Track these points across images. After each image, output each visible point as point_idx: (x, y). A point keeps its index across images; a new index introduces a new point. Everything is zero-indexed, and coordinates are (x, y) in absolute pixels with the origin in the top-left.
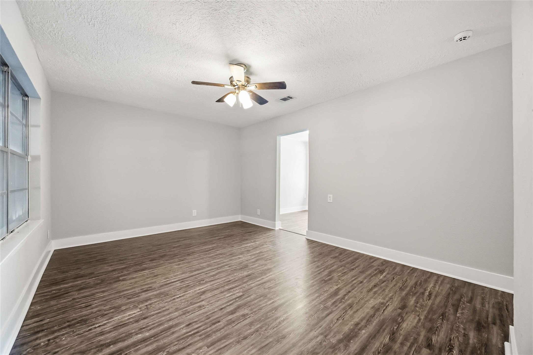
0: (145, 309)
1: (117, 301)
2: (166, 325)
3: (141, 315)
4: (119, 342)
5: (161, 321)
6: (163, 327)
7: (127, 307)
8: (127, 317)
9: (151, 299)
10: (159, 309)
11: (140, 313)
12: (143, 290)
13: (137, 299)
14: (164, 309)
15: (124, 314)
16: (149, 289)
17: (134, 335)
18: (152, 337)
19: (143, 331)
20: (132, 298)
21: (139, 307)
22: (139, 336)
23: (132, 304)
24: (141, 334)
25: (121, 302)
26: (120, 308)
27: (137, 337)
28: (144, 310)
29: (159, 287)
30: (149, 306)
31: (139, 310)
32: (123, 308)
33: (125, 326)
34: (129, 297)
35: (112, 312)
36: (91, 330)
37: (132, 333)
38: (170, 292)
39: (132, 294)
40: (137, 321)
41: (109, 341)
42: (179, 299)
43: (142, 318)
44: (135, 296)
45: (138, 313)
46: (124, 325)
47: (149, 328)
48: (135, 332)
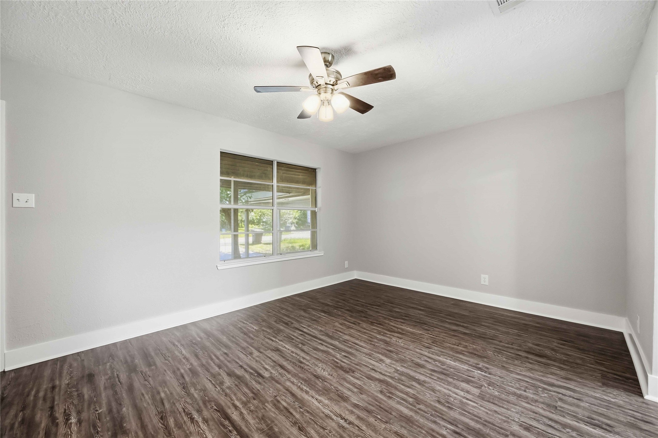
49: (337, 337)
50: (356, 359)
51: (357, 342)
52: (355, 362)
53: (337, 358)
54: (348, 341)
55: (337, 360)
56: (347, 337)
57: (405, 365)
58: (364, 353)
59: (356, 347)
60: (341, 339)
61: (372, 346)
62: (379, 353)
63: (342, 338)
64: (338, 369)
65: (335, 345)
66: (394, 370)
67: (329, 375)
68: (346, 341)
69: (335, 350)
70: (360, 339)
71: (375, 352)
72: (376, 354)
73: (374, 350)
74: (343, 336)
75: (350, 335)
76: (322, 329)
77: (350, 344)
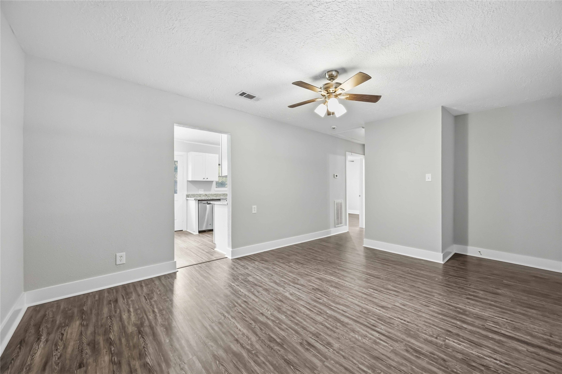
0: (441, 337)
1: (460, 370)
2: (441, 317)
3: (449, 336)
4: (483, 334)
5: (441, 321)
6: (444, 317)
7: (454, 353)
8: (463, 345)
9: (424, 340)
10: (430, 327)
11: (448, 338)
12: (419, 355)
13: (437, 352)
14: (427, 324)
15: (463, 349)
16: (411, 350)
17: (468, 329)
18: (457, 319)
19: (459, 326)
20: (440, 357)
21: (443, 343)
22: (465, 327)
23: (447, 352)
24: (463, 326)
25: (456, 365)
26: (463, 359)
27: (467, 327)
28: (443, 337)
29: (399, 342)
30: (435, 336)
31: (447, 341)
32: (460, 356)
33: (470, 339)
34: (442, 362)
35: (474, 362)
36: (506, 364)
37: (469, 331)
38: (401, 329)
39: (436, 363)
40: (458, 335)
41: (491, 341)
42: (406, 319)
43: (451, 333)
44: (435, 357)
45: (450, 339)
46: (471, 341)
47: (453, 324)
48: (466, 331)
49: (330, 319)
50: (310, 297)
51: (308, 312)
52: (311, 294)
53: (326, 298)
54: (317, 314)
55: (325, 296)
56: (319, 318)
57: (276, 290)
58: (303, 300)
59: (309, 306)
60: (325, 316)
61: (295, 307)
62: (291, 300)
63: (324, 318)
64: (324, 291)
65: (330, 309)
66: (286, 289)
67: (329, 288)
68: (320, 314)
69: (329, 305)
70: (305, 316)
71: (293, 301)
72: (294, 299)
73: (294, 303)
74: (324, 321)
75: (315, 321)
76: (352, 334)
77: (315, 309)
